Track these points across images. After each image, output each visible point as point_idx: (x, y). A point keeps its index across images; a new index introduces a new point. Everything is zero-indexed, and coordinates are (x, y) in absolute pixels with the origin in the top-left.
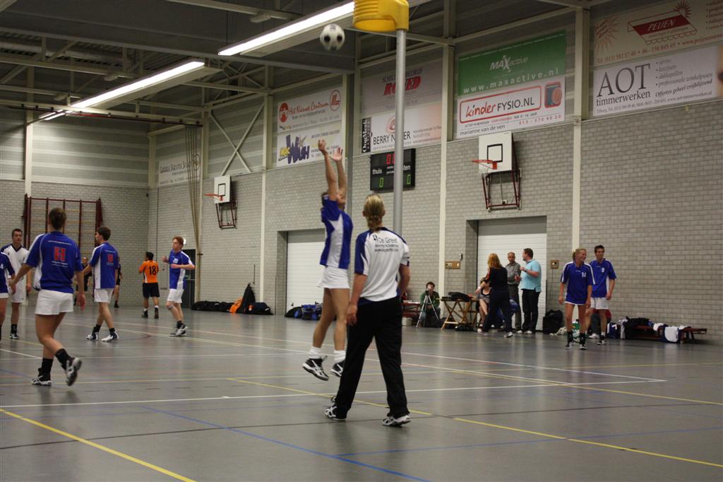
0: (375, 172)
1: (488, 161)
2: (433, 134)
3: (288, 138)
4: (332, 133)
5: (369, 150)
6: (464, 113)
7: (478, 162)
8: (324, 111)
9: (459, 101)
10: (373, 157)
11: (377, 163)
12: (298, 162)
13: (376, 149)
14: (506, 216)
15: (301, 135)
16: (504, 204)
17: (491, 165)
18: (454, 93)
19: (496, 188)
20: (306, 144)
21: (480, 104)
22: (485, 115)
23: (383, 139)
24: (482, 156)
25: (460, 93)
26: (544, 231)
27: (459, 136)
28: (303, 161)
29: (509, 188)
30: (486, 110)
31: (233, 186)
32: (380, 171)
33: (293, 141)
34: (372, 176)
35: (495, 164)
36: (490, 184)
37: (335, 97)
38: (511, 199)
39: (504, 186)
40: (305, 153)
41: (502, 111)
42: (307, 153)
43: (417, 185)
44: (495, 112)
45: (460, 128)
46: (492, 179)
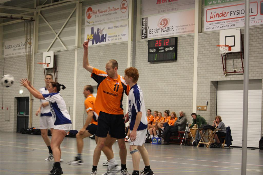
0: (151, 50)
1: (226, 46)
2: (189, 28)
3: (92, 29)
4: (121, 26)
5: (146, 37)
6: (209, 16)
7: (219, 46)
8: (116, 13)
9: (205, 9)
10: (149, 42)
11: (152, 45)
12: (99, 44)
13: (151, 36)
14: (236, 79)
15: (101, 27)
16: (235, 72)
17: (227, 48)
18: (202, 4)
19: (230, 62)
20: (104, 33)
21: (219, 11)
22: (222, 18)
23: (156, 31)
24: (222, 42)
25: (206, 4)
26: (261, 89)
27: (205, 30)
28: (102, 43)
29: (238, 62)
30: (223, 15)
31: (55, 57)
32: (154, 50)
33: (95, 31)
34: (149, 53)
35: (230, 47)
36: (226, 59)
37: (124, 4)
38: (239, 69)
39: (235, 61)
40: (103, 38)
41: (233, 16)
42: (105, 38)
43: (178, 59)
44: (229, 16)
45: (206, 25)
46: (227, 56)
